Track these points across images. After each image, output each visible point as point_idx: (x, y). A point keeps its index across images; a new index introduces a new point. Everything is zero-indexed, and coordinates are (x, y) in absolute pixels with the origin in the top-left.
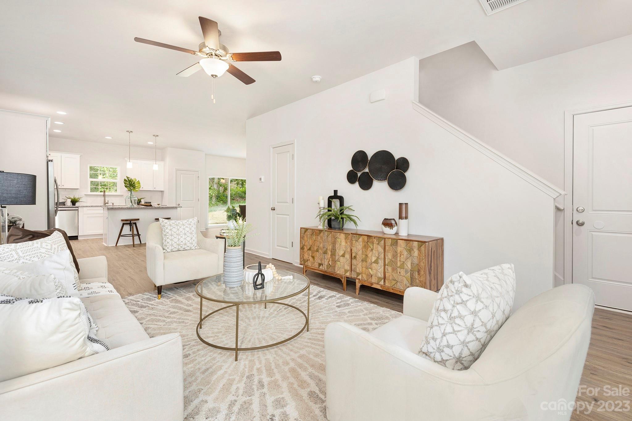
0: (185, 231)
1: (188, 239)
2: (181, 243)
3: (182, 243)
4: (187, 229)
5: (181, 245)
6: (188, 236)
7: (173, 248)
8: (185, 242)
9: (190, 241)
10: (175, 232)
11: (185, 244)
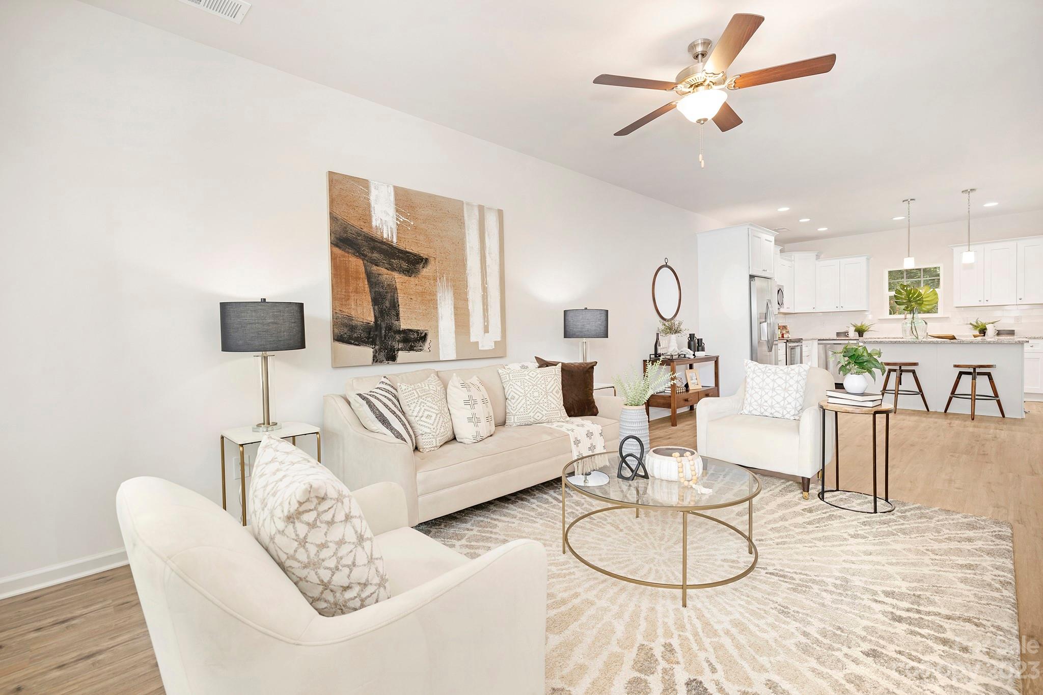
0: (774, 384)
1: (779, 398)
2: (764, 404)
3: (766, 404)
4: (780, 382)
5: (765, 407)
6: (777, 394)
7: (751, 409)
8: (772, 403)
9: (782, 403)
10: (757, 384)
11: (772, 407)
